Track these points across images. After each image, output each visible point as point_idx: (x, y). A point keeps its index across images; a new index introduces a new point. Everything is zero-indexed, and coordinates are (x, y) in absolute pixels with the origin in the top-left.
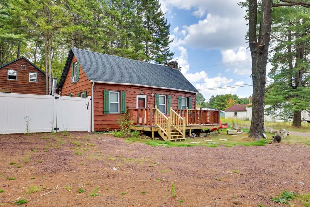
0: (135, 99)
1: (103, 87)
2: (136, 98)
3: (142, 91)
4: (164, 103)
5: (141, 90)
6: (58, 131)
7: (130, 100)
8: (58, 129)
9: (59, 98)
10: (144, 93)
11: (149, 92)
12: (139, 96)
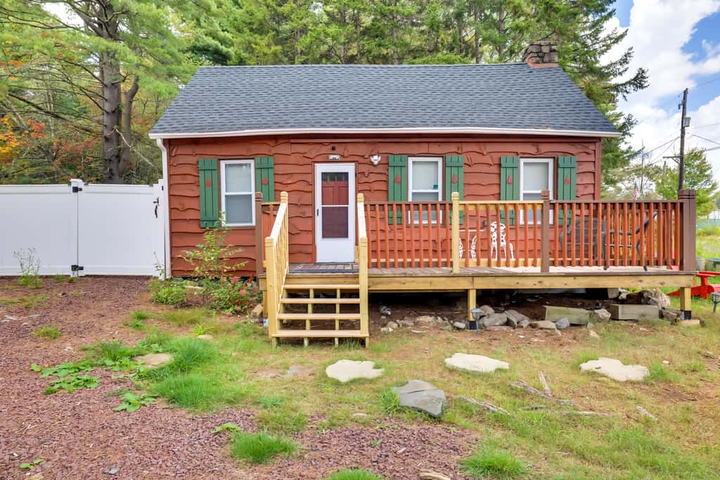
0: (308, 178)
1: (199, 150)
2: (312, 173)
3: (333, 149)
4: (436, 187)
5: (330, 147)
6: (81, 273)
7: (290, 182)
8: (82, 268)
9: (81, 190)
10: (343, 156)
11: (361, 149)
12: (320, 168)
